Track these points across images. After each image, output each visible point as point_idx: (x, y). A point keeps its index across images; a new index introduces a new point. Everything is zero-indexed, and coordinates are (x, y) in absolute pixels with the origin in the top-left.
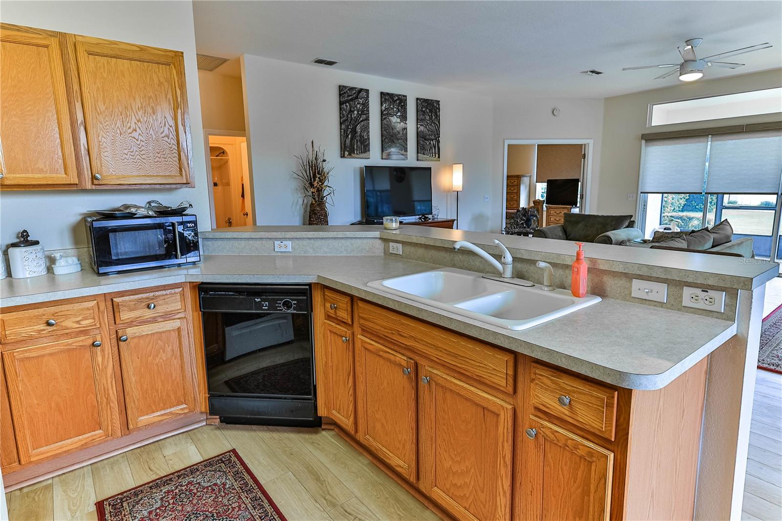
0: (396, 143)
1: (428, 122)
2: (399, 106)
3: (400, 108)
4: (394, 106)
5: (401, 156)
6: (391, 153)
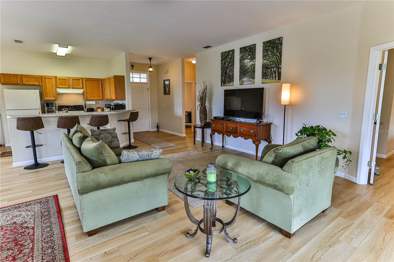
0: (247, 75)
1: (270, 56)
2: (250, 52)
3: (250, 53)
4: (246, 54)
5: (250, 82)
6: (244, 81)
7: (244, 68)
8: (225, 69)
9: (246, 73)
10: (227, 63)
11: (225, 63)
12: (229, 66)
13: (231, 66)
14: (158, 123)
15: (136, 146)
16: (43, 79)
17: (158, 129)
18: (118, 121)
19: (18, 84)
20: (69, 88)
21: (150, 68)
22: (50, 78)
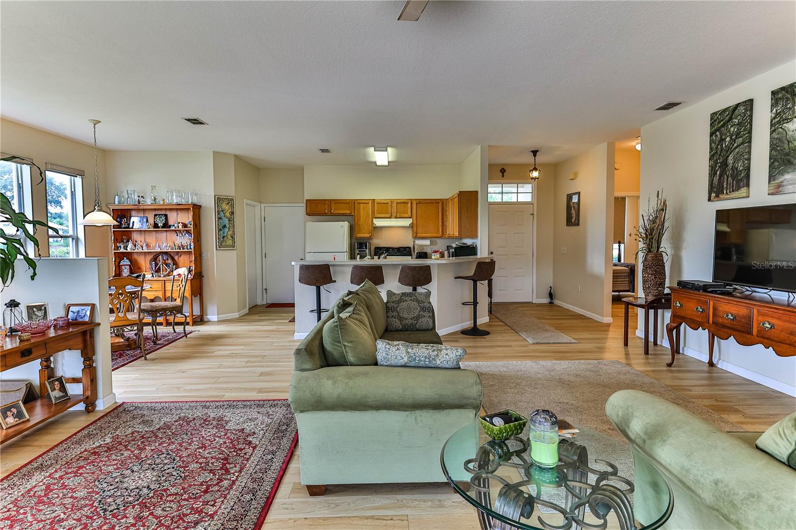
6: (784, 183)
7: (786, 146)
8: (720, 155)
9: (792, 160)
10: (728, 139)
11: (722, 140)
12: (735, 145)
13: (742, 143)
14: (551, 287)
15: (488, 332)
16: (356, 204)
17: (552, 300)
18: (456, 278)
19: (325, 214)
20: (390, 218)
21: (534, 172)
22: (365, 202)
